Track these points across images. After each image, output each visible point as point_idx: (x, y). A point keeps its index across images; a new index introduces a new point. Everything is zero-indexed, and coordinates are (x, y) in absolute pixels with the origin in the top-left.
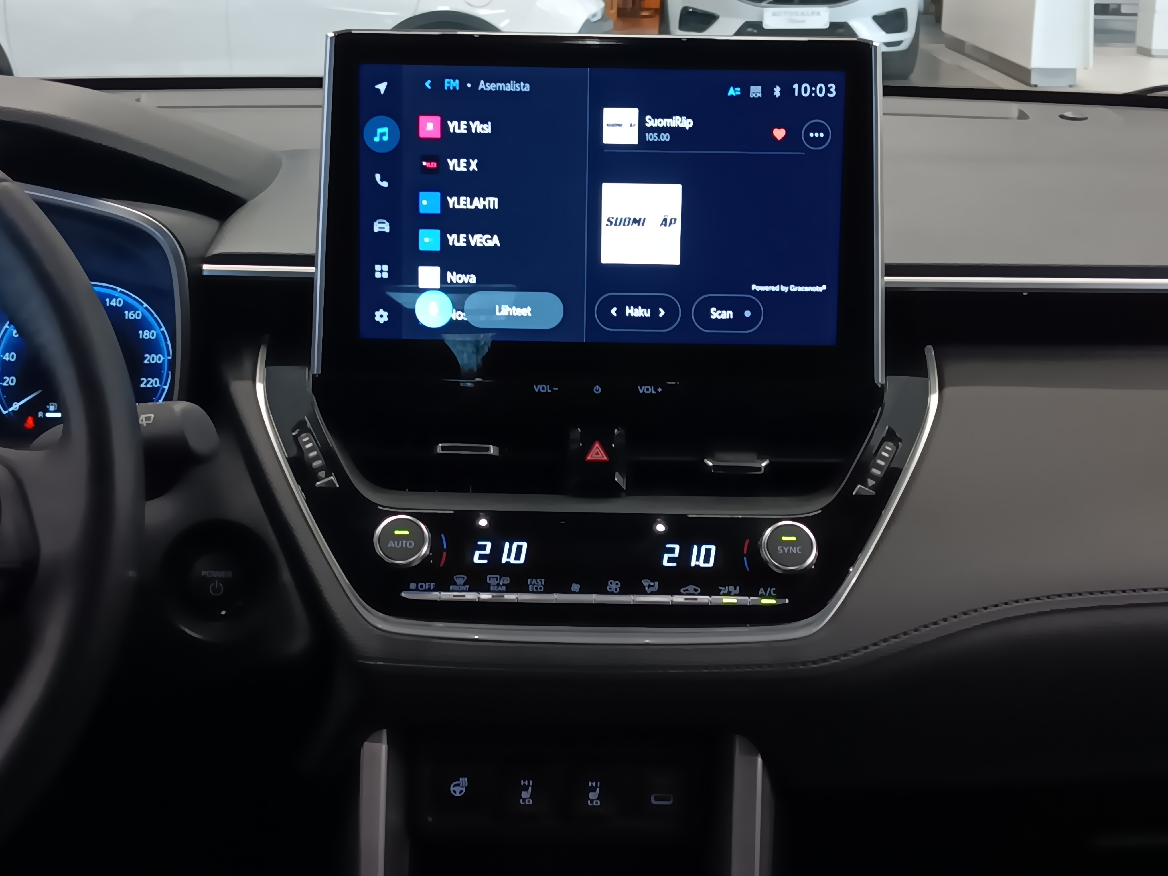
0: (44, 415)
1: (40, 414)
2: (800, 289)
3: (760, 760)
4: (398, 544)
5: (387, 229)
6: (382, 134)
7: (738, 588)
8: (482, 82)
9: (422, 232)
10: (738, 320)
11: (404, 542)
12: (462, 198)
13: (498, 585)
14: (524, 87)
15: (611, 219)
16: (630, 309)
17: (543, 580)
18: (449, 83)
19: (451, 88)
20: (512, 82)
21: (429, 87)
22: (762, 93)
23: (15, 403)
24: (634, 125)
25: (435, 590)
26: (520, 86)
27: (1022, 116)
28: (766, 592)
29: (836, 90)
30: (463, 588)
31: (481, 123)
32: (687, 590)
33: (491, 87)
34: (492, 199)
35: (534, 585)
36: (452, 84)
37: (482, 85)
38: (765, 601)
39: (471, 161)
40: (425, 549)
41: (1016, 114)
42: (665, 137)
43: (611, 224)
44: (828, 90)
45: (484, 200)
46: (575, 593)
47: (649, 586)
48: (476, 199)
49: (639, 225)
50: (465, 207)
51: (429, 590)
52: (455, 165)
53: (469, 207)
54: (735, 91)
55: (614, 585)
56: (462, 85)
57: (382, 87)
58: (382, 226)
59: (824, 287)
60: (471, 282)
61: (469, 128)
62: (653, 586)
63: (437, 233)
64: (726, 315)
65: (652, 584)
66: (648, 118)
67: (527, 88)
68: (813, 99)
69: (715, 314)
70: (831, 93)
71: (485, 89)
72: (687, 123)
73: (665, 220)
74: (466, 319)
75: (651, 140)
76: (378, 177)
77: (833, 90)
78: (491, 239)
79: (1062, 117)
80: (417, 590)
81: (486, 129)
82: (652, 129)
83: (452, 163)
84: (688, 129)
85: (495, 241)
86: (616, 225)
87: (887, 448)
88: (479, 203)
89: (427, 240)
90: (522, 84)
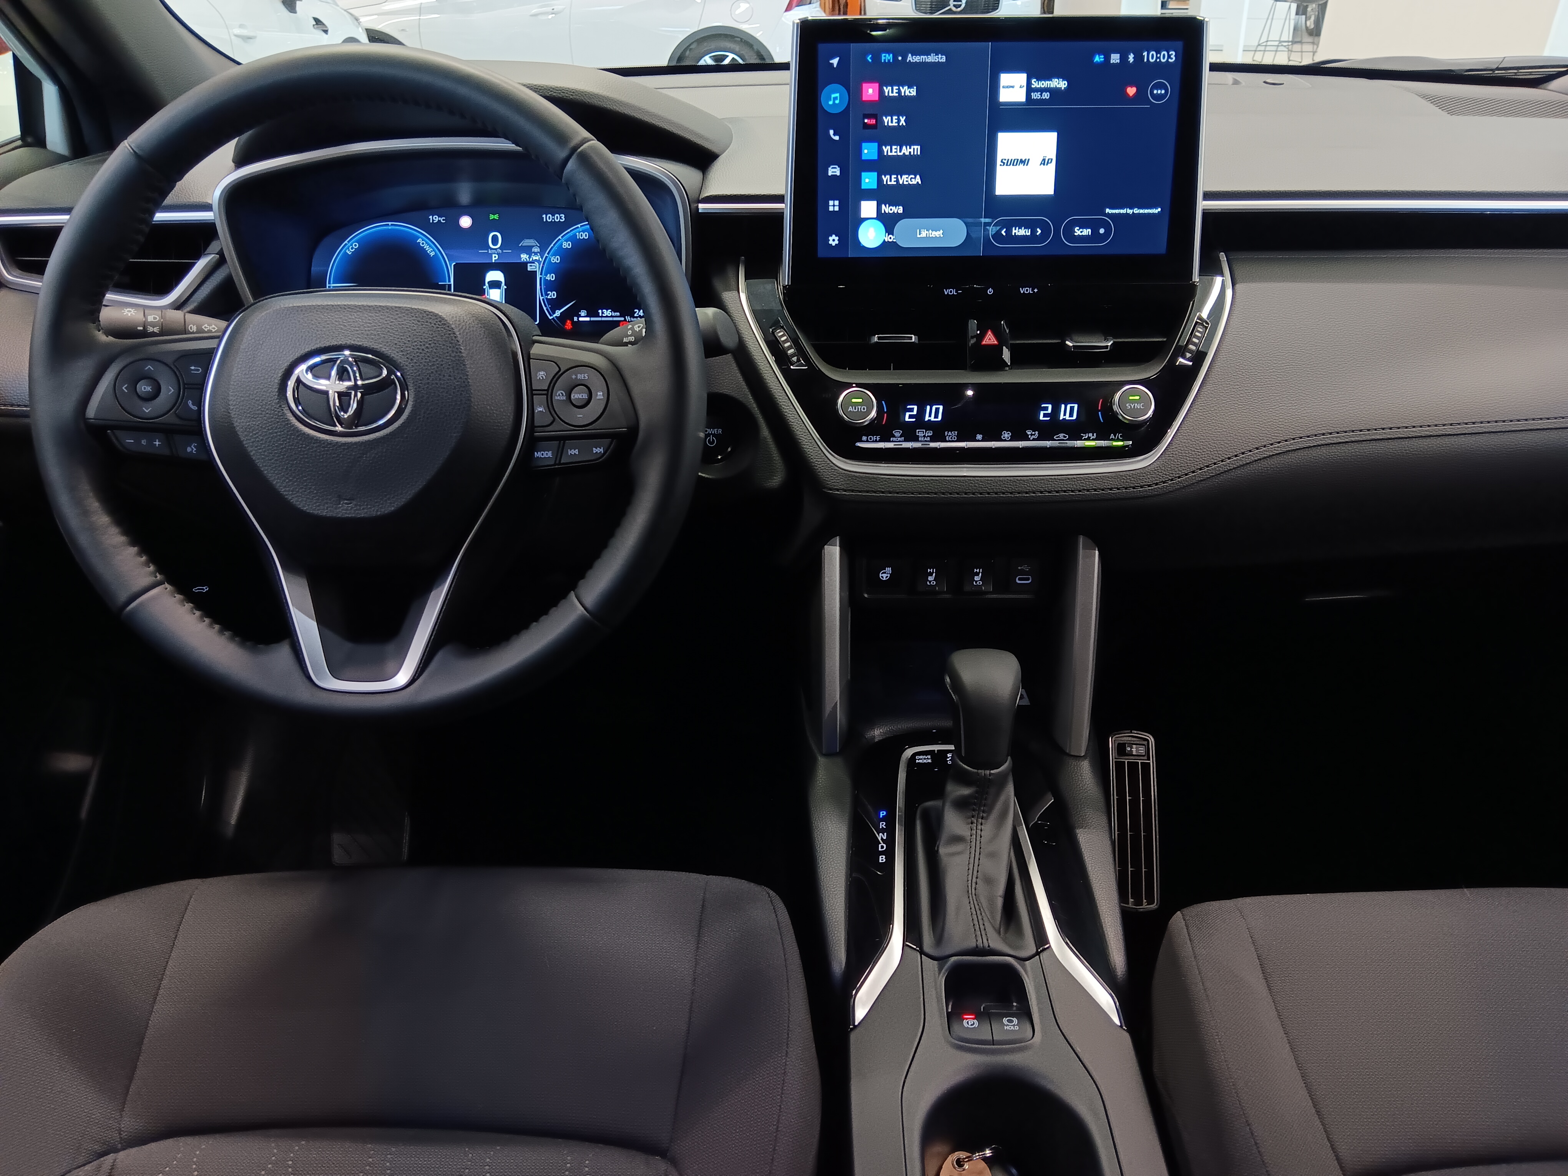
0: (578, 319)
1: (575, 319)
2: (1142, 211)
3: (1097, 552)
4: (855, 409)
5: (838, 173)
6: (835, 98)
7: (1095, 434)
8: (910, 55)
9: (864, 174)
10: (1095, 235)
11: (860, 407)
12: (894, 147)
13: (924, 436)
14: (941, 58)
15: (1004, 161)
16: (1015, 229)
17: (956, 432)
18: (885, 56)
19: (887, 61)
20: (932, 54)
21: (870, 61)
22: (1120, 59)
23: (557, 311)
24: (1023, 86)
25: (880, 441)
26: (938, 58)
27: (1236, 82)
28: (1115, 437)
29: (1175, 56)
30: (899, 439)
31: (908, 88)
32: (1059, 437)
33: (917, 59)
34: (916, 147)
35: (950, 436)
36: (887, 57)
37: (910, 58)
38: (1115, 443)
39: (901, 117)
40: (873, 414)
41: (1231, 81)
42: (1046, 96)
43: (1004, 165)
44: (1169, 56)
45: (910, 148)
46: (979, 441)
47: (1032, 435)
48: (904, 147)
49: (1024, 165)
50: (896, 154)
51: (876, 441)
52: (889, 121)
53: (899, 154)
54: (1100, 58)
55: (1006, 435)
56: (895, 58)
57: (835, 62)
58: (834, 171)
59: (1159, 209)
60: (899, 212)
61: (899, 92)
62: (1034, 435)
63: (874, 175)
64: (1087, 232)
65: (1034, 433)
66: (1033, 81)
67: (943, 59)
68: (1157, 64)
69: (1078, 232)
70: (1172, 59)
71: (912, 61)
72: (1062, 84)
73: (1044, 160)
74: (894, 241)
75: (1035, 98)
76: (831, 132)
77: (1172, 56)
78: (915, 178)
79: (1265, 82)
80: (867, 441)
81: (912, 92)
82: (1037, 90)
83: (886, 120)
84: (1063, 88)
85: (918, 179)
86: (1007, 165)
87: (1199, 329)
88: (906, 151)
89: (867, 180)
90: (940, 56)
